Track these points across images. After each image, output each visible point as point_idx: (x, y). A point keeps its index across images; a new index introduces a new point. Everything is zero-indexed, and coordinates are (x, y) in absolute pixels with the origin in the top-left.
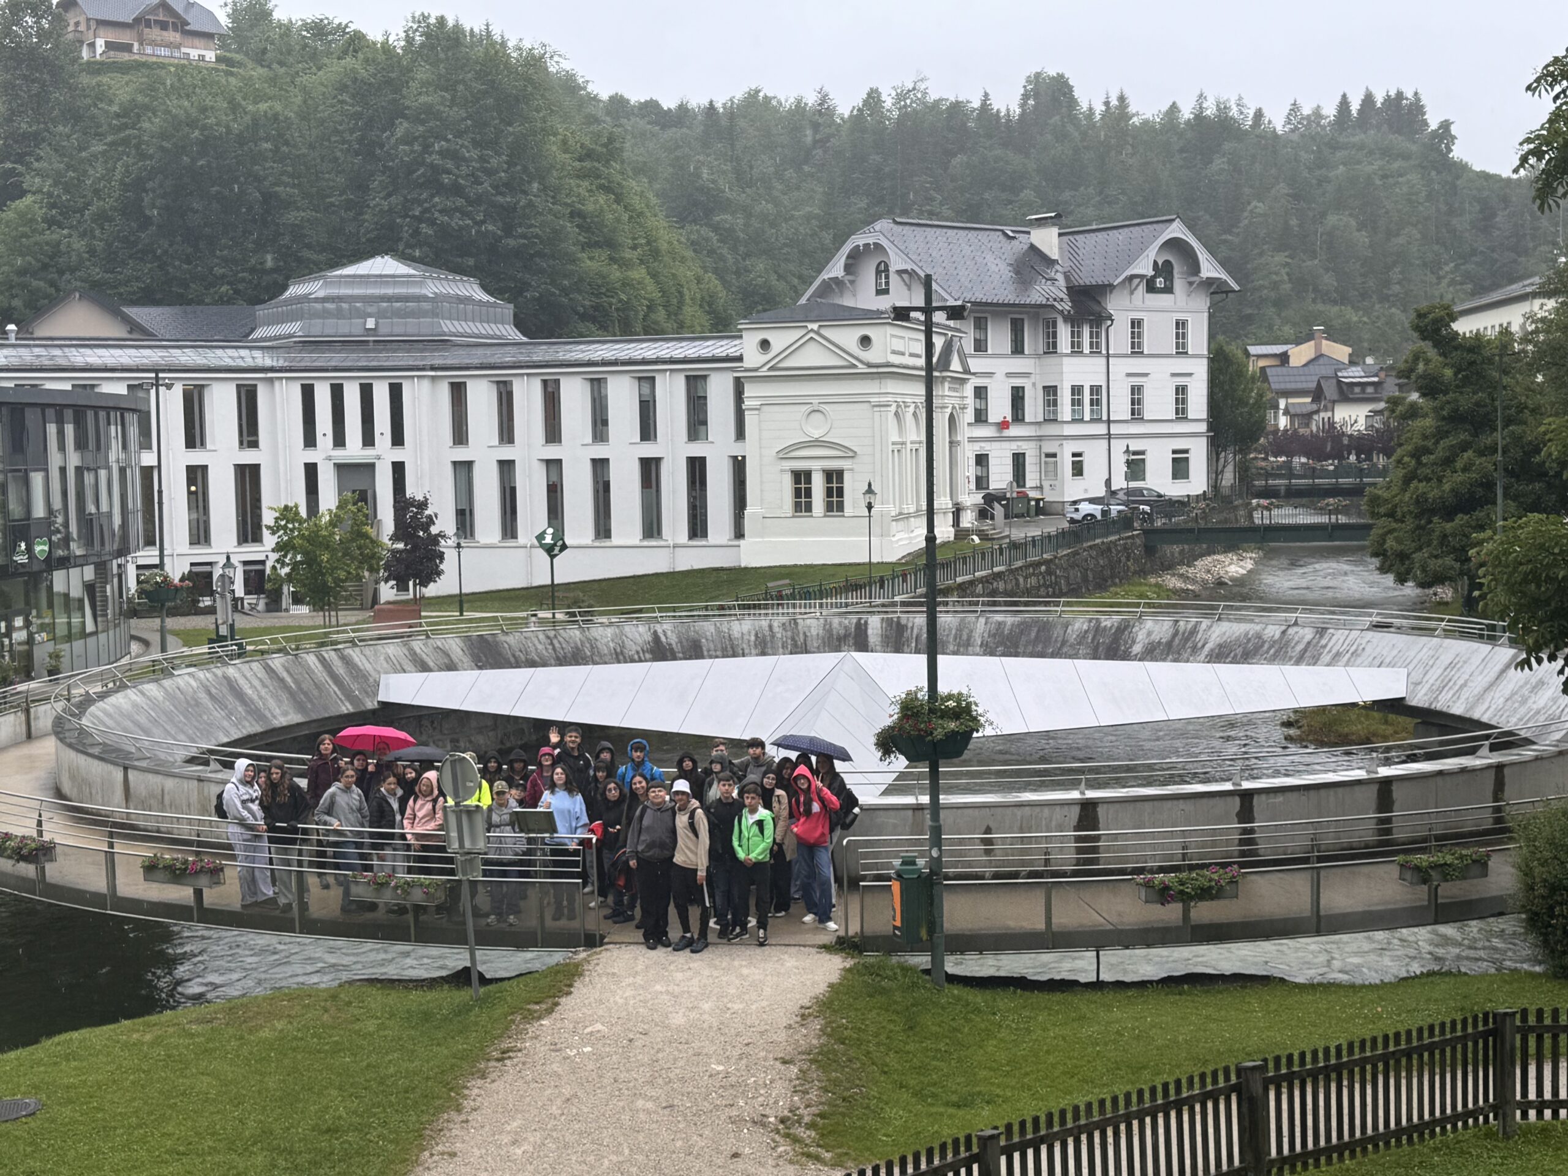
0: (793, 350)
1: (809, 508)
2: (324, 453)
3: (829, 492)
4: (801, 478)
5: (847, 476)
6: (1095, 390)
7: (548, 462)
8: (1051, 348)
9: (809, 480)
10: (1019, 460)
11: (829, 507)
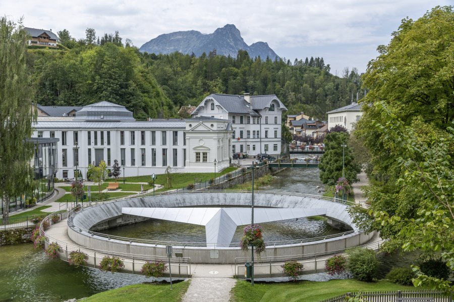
0: (197, 127)
1: (199, 161)
2: (92, 147)
3: (204, 157)
4: (198, 154)
5: (208, 154)
6: (258, 132)
7: (142, 149)
8: (249, 123)
9: (199, 154)
10: (242, 146)
11: (204, 160)
